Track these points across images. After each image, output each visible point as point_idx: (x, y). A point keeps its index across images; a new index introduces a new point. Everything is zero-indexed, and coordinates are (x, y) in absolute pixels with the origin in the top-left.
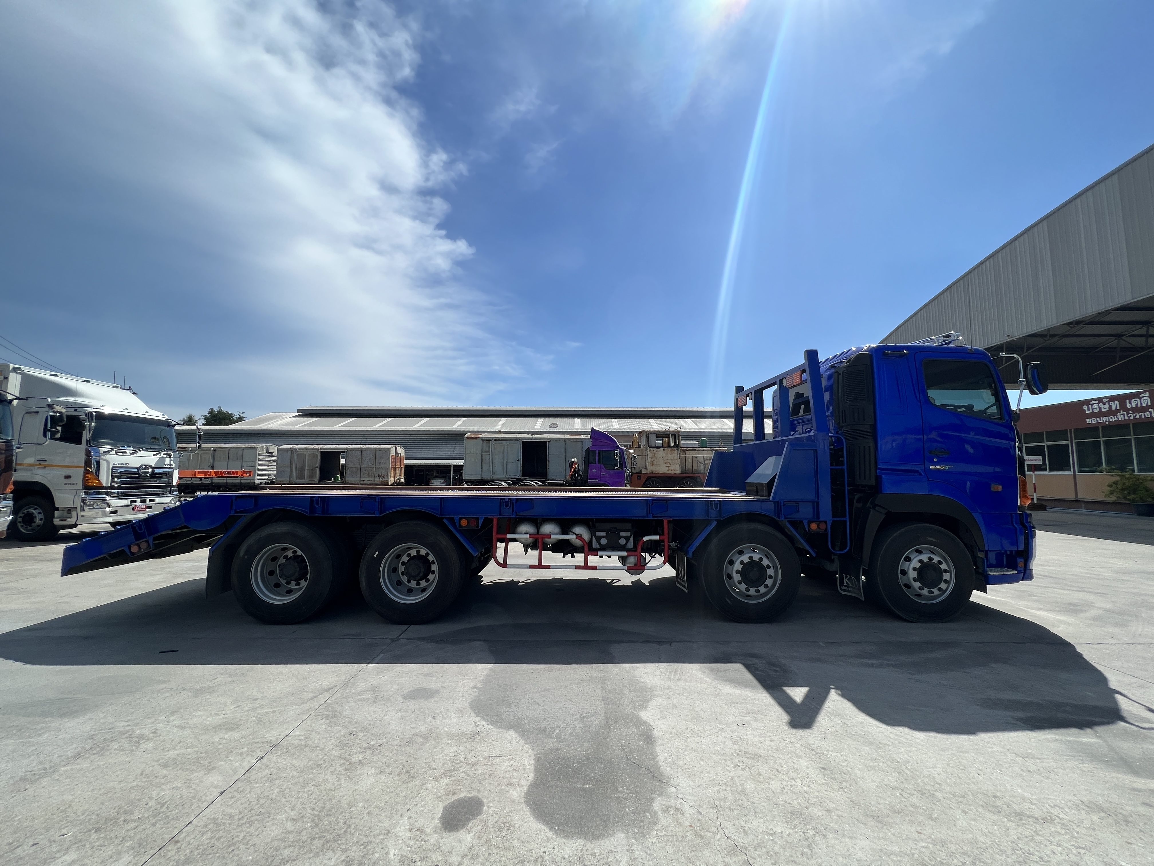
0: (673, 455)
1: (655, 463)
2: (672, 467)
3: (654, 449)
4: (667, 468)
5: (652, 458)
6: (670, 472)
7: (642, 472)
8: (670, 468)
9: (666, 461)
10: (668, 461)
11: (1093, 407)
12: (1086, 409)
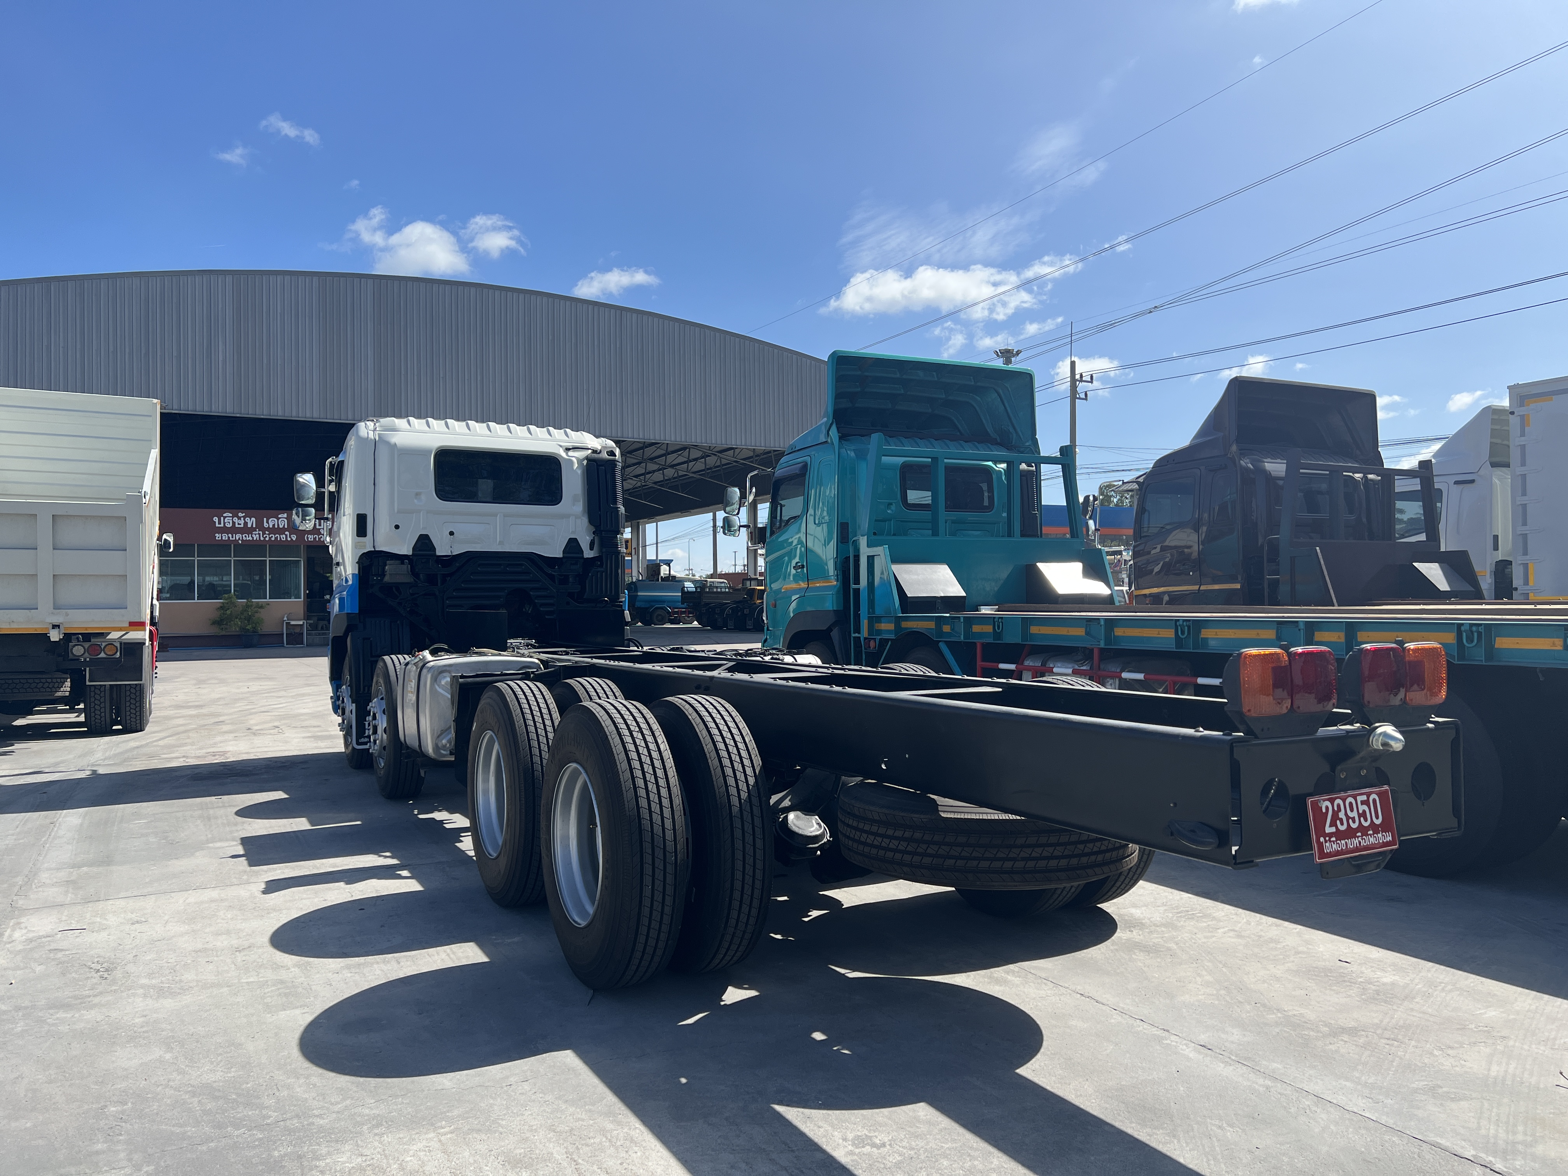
11: (226, 521)
12: (217, 521)
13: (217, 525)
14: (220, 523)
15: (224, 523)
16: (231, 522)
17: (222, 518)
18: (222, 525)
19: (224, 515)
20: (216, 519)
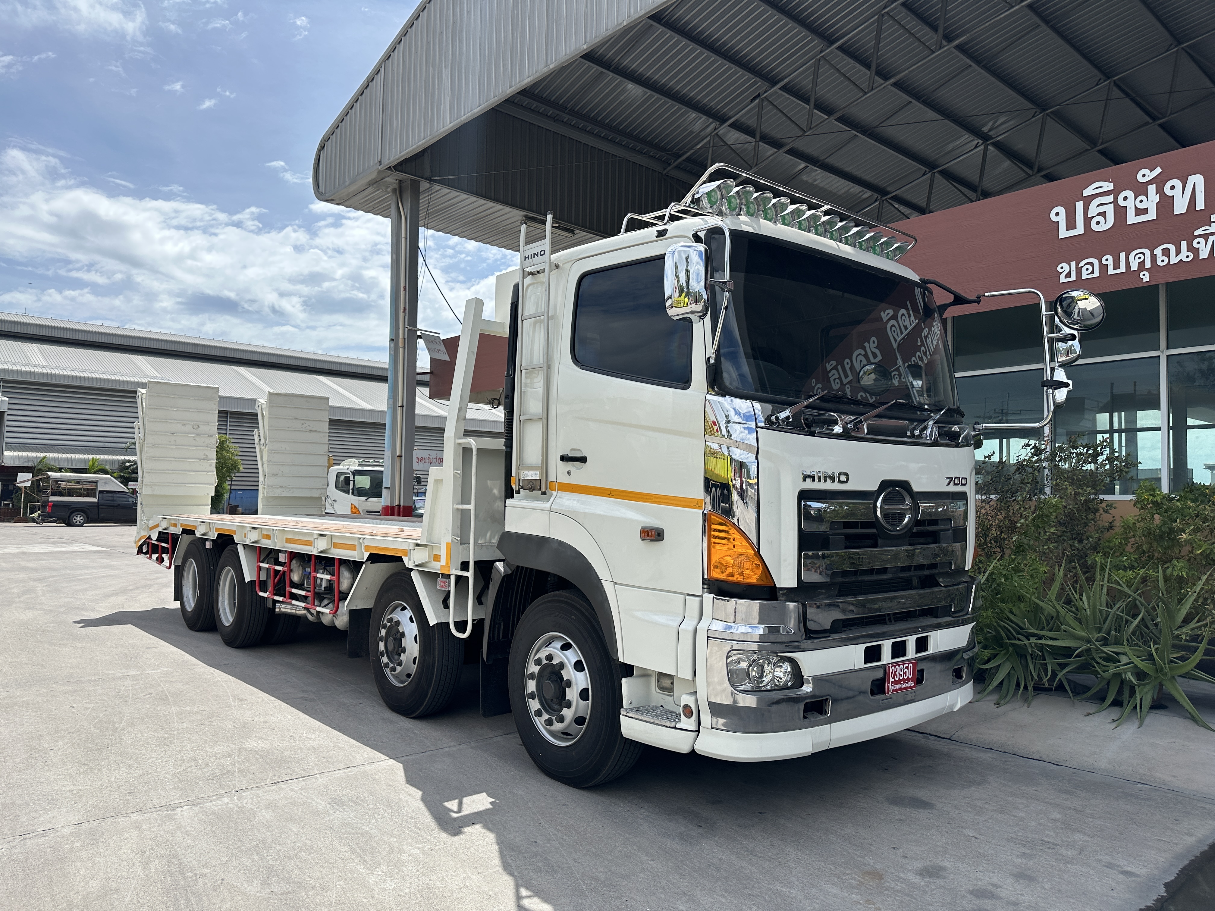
11: (1093, 210)
12: (1062, 220)
13: (1063, 233)
14: (1071, 224)
15: (1088, 220)
16: (1110, 210)
17: (1080, 205)
18: (1080, 229)
19: (1087, 192)
20: (1058, 215)
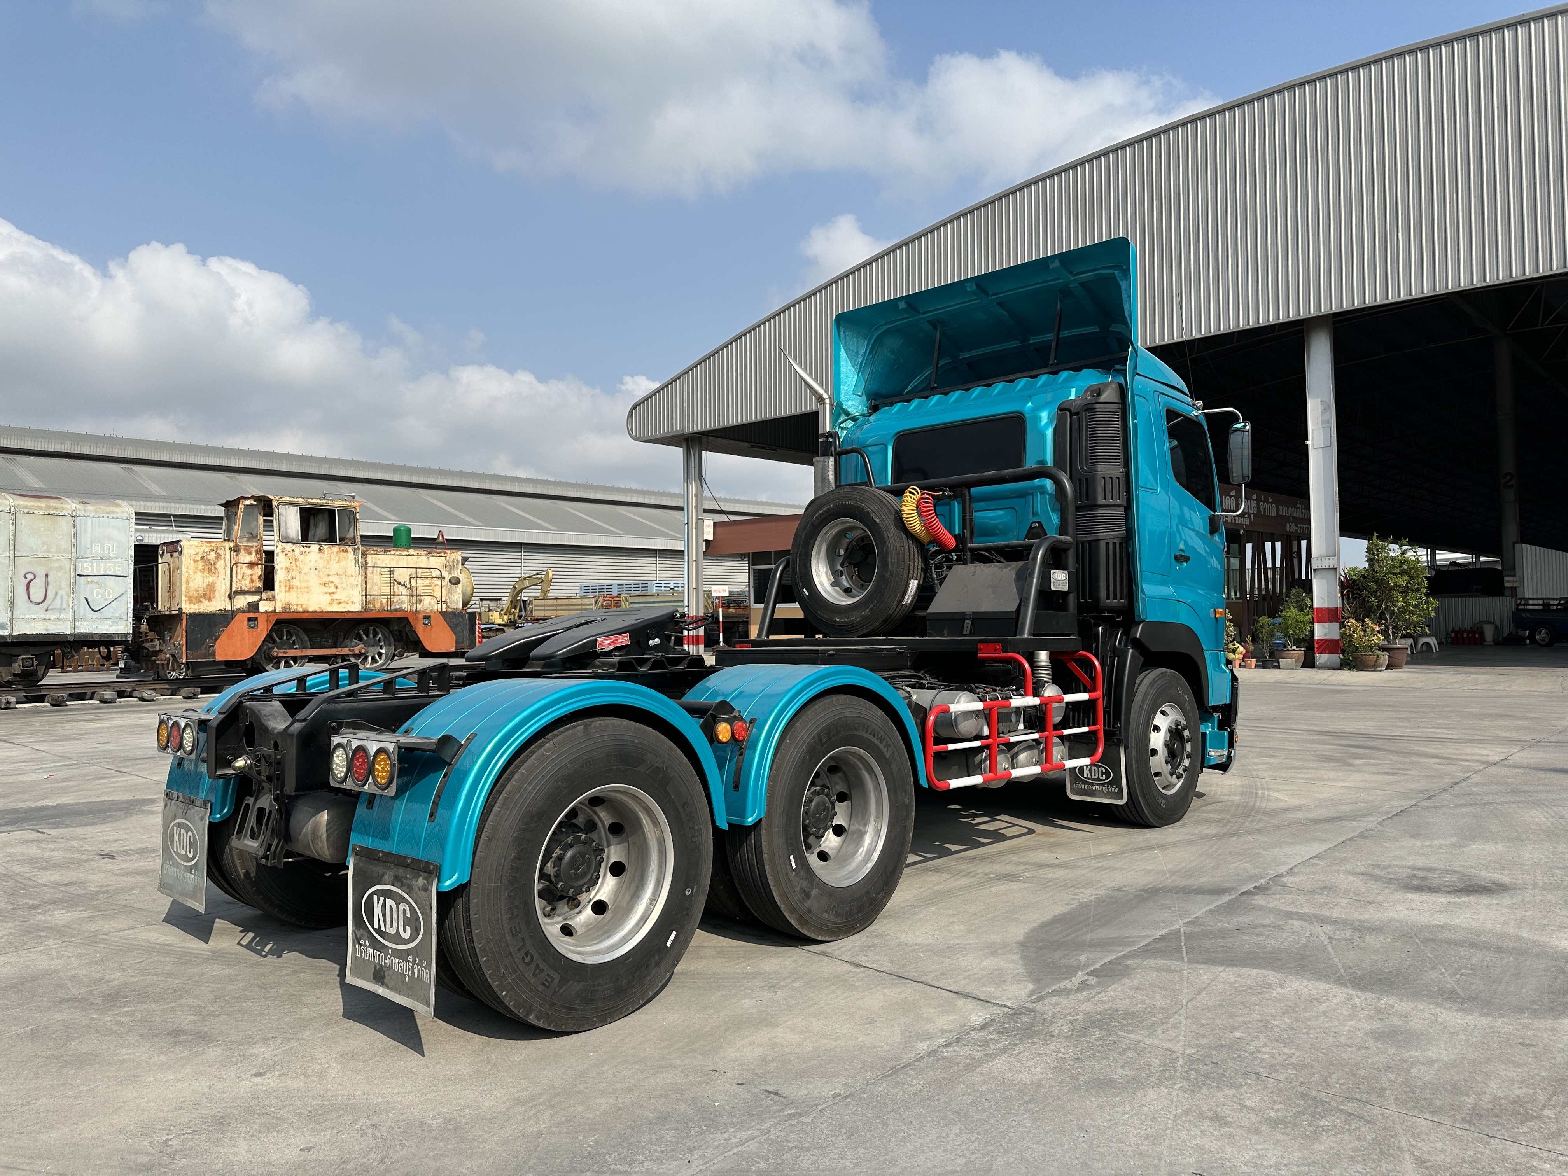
0: (343, 563)
1: (295, 583)
2: (340, 595)
3: (294, 547)
4: (328, 597)
5: (288, 570)
6: (336, 608)
7: (262, 609)
8: (335, 597)
9: (326, 580)
10: (331, 579)
